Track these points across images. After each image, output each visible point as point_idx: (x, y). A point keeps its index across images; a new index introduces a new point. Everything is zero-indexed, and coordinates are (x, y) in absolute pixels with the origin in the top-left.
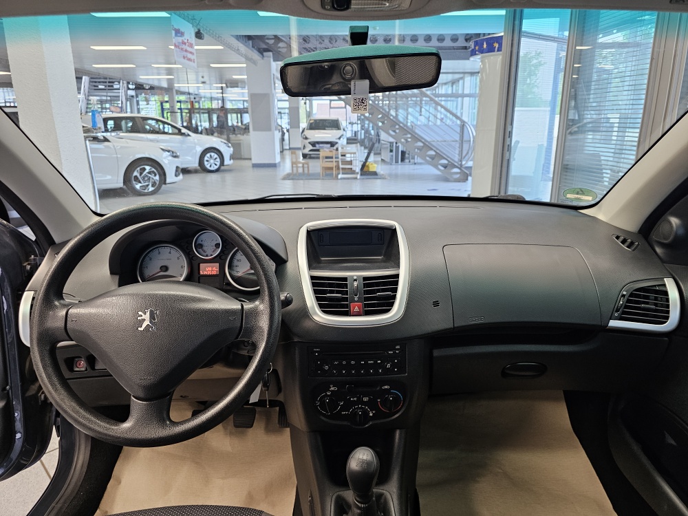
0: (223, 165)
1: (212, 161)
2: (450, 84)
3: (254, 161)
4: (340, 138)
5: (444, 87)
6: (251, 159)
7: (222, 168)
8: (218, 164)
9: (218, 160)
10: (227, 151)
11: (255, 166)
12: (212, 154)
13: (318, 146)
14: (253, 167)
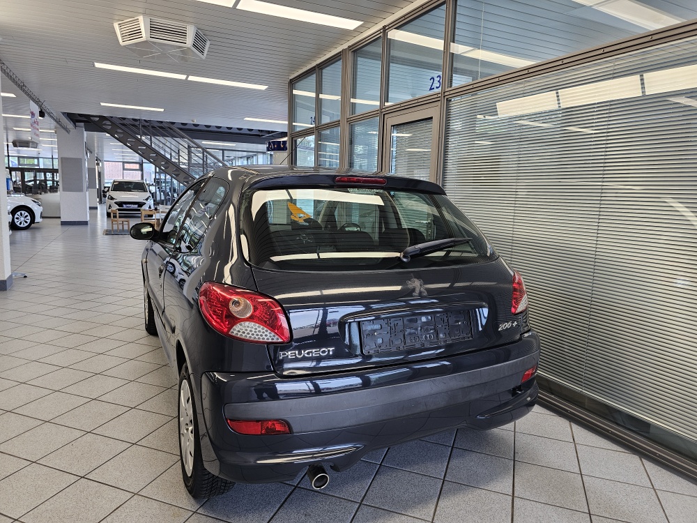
0: (34, 223)
1: (22, 219)
2: (246, 159)
3: (63, 219)
4: (147, 199)
5: (240, 160)
6: (60, 218)
7: (33, 225)
8: (29, 221)
9: (29, 217)
10: (37, 210)
11: (64, 223)
12: (23, 212)
13: (124, 206)
14: (62, 224)
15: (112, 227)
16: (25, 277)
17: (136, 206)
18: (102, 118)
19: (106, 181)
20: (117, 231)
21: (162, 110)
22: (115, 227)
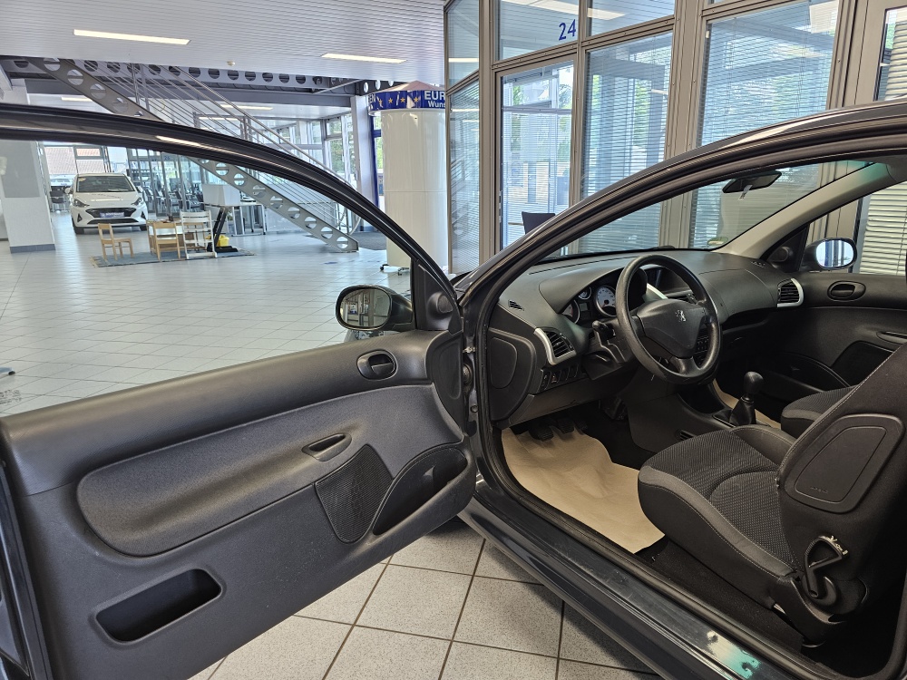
3: (15, 241)
4: (137, 203)
6: (6, 240)
11: (15, 250)
13: (103, 215)
14: (12, 252)
15: (104, 252)
16: (11, 373)
17: (121, 215)
18: (68, 64)
19: (51, 178)
20: (112, 258)
21: (184, 42)
22: (109, 252)
